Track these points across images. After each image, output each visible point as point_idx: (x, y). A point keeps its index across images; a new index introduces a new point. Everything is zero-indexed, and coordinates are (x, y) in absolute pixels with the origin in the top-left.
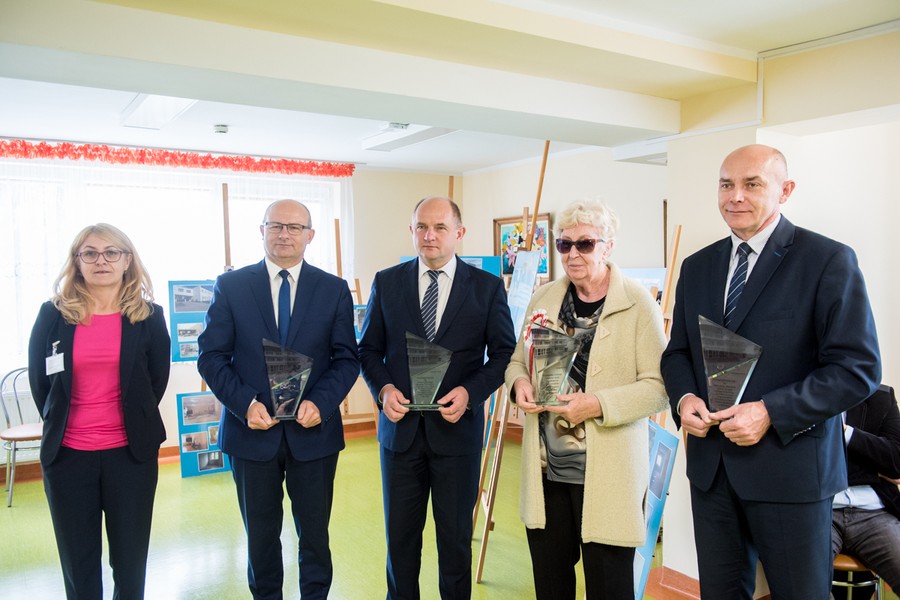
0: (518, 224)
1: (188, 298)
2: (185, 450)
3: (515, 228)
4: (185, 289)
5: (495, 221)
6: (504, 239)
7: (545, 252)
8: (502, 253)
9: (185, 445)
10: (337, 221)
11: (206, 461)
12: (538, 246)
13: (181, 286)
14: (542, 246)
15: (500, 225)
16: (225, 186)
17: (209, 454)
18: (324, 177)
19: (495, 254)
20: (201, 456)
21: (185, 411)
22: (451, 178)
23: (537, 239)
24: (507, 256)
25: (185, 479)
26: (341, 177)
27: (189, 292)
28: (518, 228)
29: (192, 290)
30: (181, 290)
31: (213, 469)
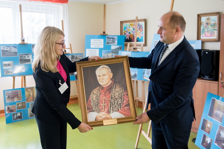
0: (131, 23)
1: (7, 51)
2: (7, 112)
3: (129, 25)
4: (6, 48)
5: (121, 22)
6: (124, 29)
7: (143, 34)
8: (123, 34)
9: (7, 111)
10: (62, 21)
11: (15, 116)
12: (139, 32)
13: (4, 46)
14: (141, 31)
15: (123, 23)
16: (20, 6)
17: (17, 114)
18: (57, 3)
19: (121, 34)
20: (14, 115)
21: (7, 97)
22: (105, 5)
23: (139, 29)
24: (126, 35)
25: (8, 125)
26: (63, 4)
27: (7, 48)
28: (131, 25)
29: (8, 48)
30: (4, 48)
31: (18, 119)
